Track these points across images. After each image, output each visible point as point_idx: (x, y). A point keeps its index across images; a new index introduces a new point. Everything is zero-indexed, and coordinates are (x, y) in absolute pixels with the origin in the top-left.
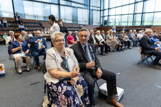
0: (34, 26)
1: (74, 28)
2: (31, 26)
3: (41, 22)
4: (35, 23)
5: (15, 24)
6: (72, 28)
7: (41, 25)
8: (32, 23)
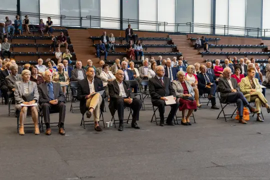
0: (158, 46)
1: (246, 47)
2: (152, 46)
3: (170, 36)
4: (160, 39)
5: (124, 43)
6: (239, 48)
7: (170, 42)
8: (154, 39)
